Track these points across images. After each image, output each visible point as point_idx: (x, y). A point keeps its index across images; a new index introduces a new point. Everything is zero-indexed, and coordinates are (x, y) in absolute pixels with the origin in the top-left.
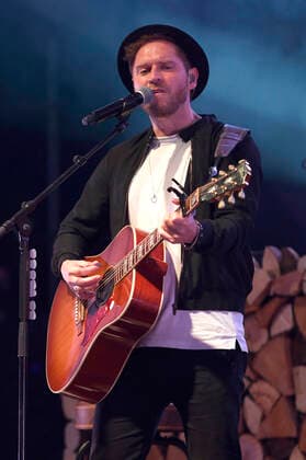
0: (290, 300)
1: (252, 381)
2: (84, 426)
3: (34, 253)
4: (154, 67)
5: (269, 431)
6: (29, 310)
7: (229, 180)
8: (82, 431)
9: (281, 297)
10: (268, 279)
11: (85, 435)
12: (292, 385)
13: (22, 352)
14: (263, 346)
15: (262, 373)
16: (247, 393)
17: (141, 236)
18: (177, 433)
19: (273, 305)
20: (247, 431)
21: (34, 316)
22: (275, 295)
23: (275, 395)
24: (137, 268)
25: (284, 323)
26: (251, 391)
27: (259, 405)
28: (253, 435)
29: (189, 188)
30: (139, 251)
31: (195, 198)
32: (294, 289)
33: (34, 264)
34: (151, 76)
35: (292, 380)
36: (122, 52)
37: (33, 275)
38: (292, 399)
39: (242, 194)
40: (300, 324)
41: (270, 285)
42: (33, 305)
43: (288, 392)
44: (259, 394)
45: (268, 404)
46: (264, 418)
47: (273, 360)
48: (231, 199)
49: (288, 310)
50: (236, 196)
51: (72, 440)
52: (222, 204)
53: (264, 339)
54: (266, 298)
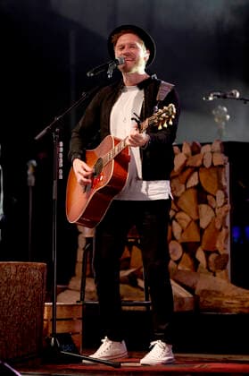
0: (196, 169)
1: (176, 212)
2: (87, 236)
3: (61, 144)
4: (126, 47)
5: (186, 238)
6: (58, 174)
7: (164, 115)
8: (87, 239)
9: (192, 167)
10: (185, 158)
11: (89, 240)
12: (198, 214)
13: (55, 196)
14: (183, 193)
15: (183, 208)
16: (174, 218)
17: (117, 141)
18: (137, 239)
19: (188, 172)
20: (173, 238)
21: (61, 177)
22: (189, 167)
23: (189, 219)
24: (115, 159)
25: (193, 181)
26: (177, 217)
27: (180, 225)
28: (177, 241)
29: (142, 118)
30: (116, 150)
31: (146, 124)
32: (199, 163)
33: (61, 150)
34: (124, 51)
35: (197, 211)
36: (110, 38)
37: (61, 155)
38: (197, 222)
39: (171, 123)
40: (202, 182)
41: (186, 161)
42: (61, 171)
43: (195, 218)
44: (180, 219)
45: (185, 225)
46: (183, 231)
47: (188, 201)
48: (165, 125)
49: (196, 174)
50: (168, 123)
51: (82, 243)
52: (160, 128)
53: (183, 190)
54: (184, 168)
